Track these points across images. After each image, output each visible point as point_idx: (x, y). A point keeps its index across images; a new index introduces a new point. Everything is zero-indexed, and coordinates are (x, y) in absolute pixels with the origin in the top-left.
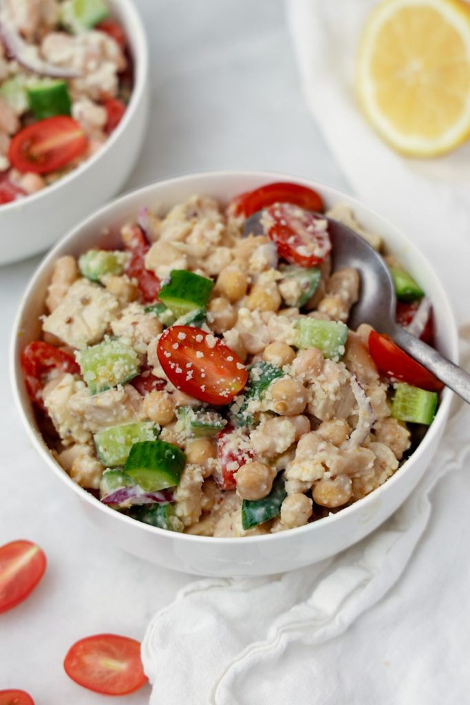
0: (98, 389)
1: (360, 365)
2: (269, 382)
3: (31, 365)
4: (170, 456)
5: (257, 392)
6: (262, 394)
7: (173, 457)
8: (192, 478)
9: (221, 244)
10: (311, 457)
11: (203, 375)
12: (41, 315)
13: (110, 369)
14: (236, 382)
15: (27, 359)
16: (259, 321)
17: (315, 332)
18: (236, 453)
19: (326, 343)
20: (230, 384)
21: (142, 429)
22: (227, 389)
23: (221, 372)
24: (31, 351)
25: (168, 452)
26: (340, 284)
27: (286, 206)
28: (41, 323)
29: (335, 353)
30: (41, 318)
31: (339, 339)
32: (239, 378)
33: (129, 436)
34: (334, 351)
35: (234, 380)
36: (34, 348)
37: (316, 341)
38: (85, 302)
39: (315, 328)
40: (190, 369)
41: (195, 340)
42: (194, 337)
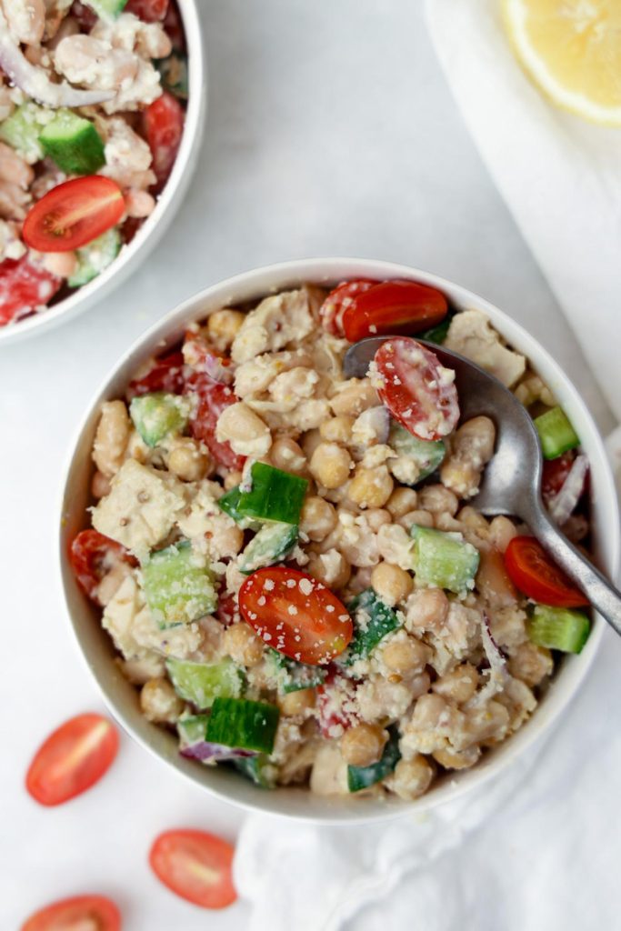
0: (168, 625)
1: (493, 593)
2: (380, 638)
3: (82, 561)
4: (260, 721)
5: (364, 652)
6: (371, 654)
7: (264, 723)
8: (287, 738)
9: (315, 396)
10: (431, 729)
11: (298, 638)
12: (89, 506)
13: (182, 608)
14: (338, 641)
15: (77, 557)
16: (365, 530)
17: (438, 565)
18: (340, 715)
19: (452, 578)
20: (332, 645)
21: (224, 674)
22: (328, 654)
23: (319, 628)
24: (80, 547)
25: (258, 716)
26: (471, 442)
27: (400, 344)
28: (89, 515)
29: (463, 587)
30: (88, 510)
31: (468, 571)
32: (342, 635)
33: (209, 686)
34: (460, 585)
35: (336, 639)
36: (83, 541)
37: (439, 576)
38: (143, 499)
39: (438, 560)
40: (280, 633)
41: (286, 586)
42: (284, 583)
